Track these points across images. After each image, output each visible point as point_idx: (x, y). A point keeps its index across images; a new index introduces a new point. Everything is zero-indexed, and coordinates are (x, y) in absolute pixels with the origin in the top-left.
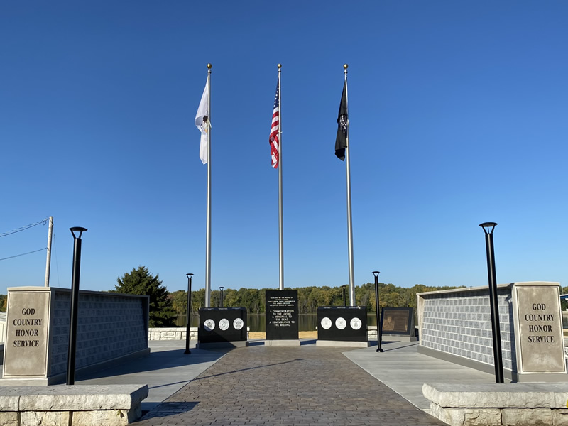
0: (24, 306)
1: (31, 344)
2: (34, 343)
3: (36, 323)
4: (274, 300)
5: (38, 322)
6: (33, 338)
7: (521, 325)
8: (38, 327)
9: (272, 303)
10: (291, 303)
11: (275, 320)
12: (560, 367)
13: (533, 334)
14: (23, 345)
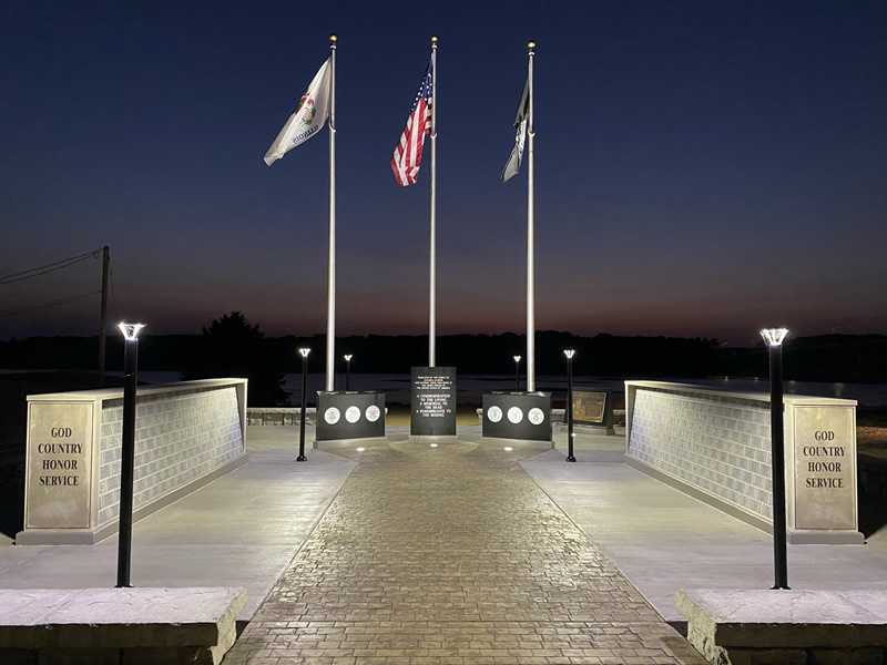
0: (54, 425)
1: (67, 481)
2: (71, 481)
3: (74, 450)
4: (422, 380)
5: (77, 449)
6: (70, 472)
7: (797, 462)
8: (76, 456)
9: (420, 385)
10: (447, 385)
11: (423, 407)
12: (848, 523)
13: (813, 475)
14: (54, 482)
